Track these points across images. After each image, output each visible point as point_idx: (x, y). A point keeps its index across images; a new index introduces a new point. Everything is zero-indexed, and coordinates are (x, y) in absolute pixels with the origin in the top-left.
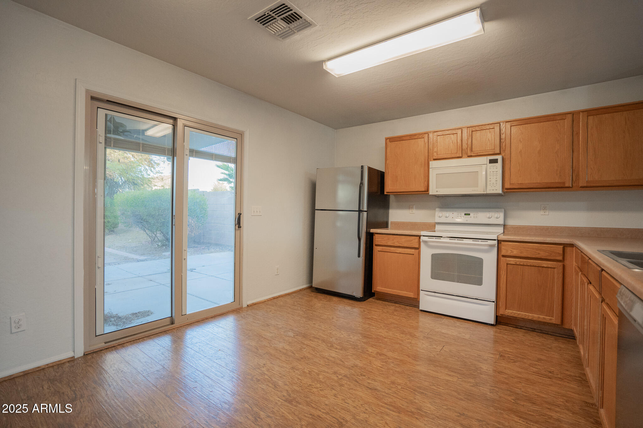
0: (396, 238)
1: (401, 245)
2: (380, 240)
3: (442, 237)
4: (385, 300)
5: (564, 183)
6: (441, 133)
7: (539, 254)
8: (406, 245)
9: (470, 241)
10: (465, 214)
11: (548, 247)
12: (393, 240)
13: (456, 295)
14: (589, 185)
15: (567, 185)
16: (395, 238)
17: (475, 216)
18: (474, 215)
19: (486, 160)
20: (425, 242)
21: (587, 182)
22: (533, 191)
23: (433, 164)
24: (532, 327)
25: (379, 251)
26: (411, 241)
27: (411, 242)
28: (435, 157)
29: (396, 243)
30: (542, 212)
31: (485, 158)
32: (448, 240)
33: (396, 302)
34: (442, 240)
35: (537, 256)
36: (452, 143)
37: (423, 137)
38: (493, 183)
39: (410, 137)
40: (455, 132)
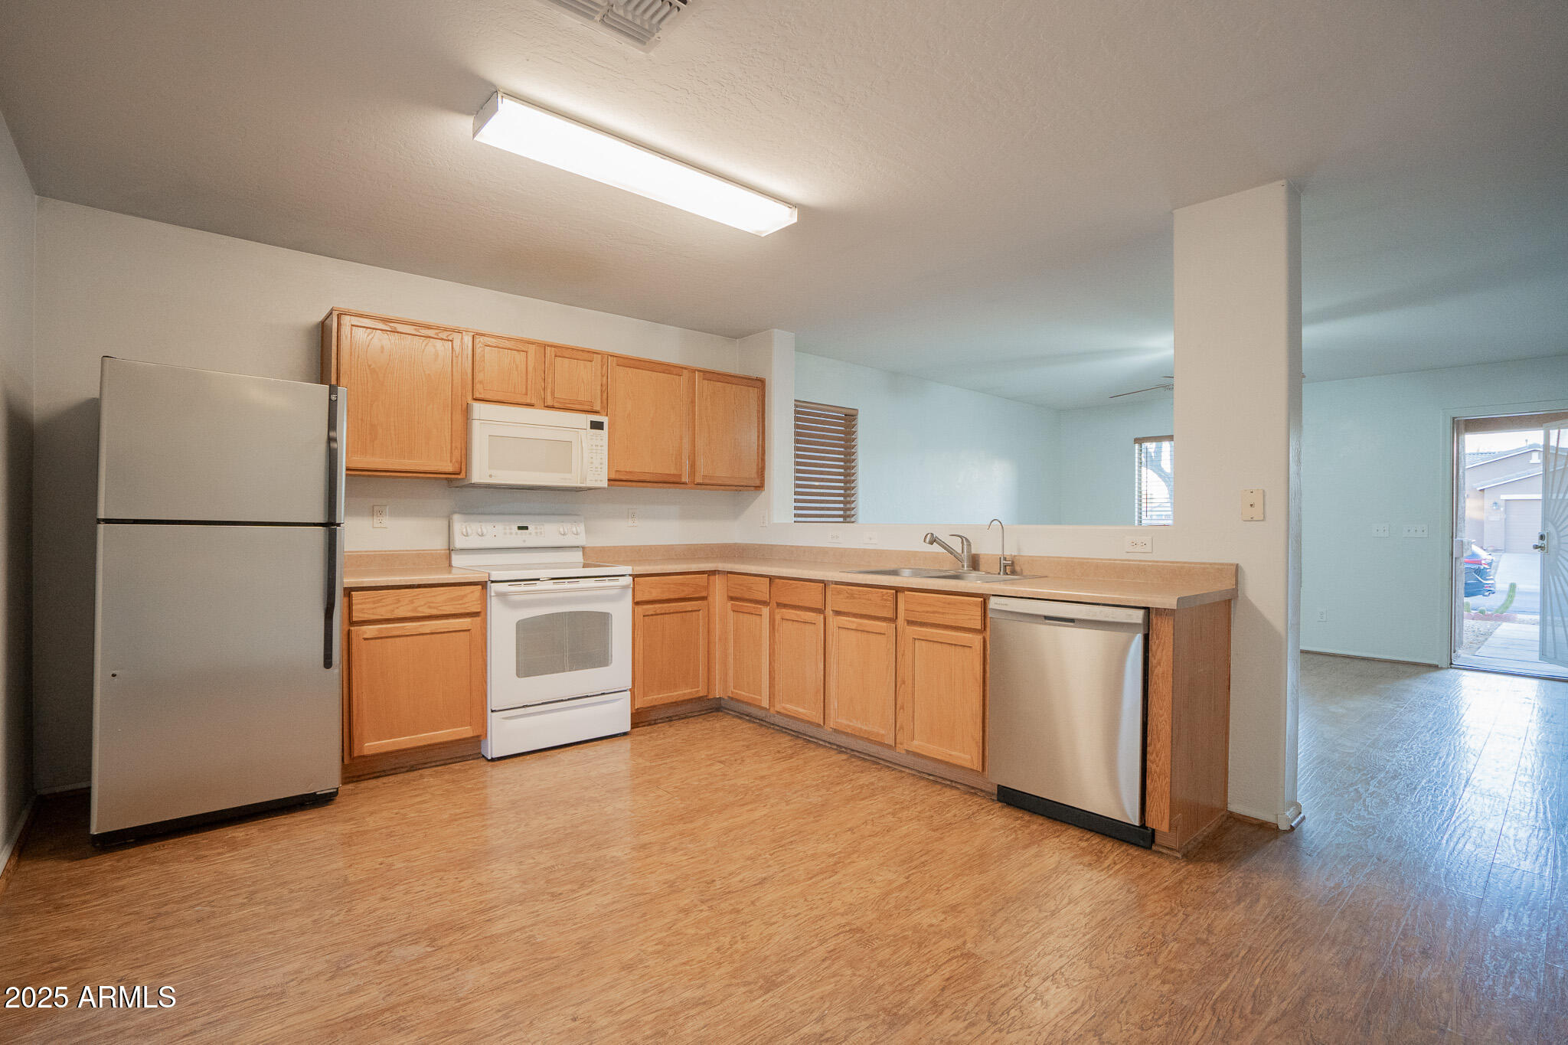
0: (420, 596)
1: (434, 612)
2: (368, 606)
3: (538, 580)
4: (378, 774)
5: (680, 476)
6: (493, 340)
7: (683, 591)
8: (449, 610)
9: (591, 583)
10: (520, 528)
11: (696, 578)
12: (412, 602)
13: (567, 698)
14: (707, 481)
15: (683, 480)
16: (418, 595)
17: (539, 531)
18: (536, 528)
19: (585, 419)
20: (502, 595)
21: (705, 477)
22: (626, 486)
23: (479, 410)
24: (667, 715)
25: (365, 639)
26: (463, 597)
27: (461, 602)
28: (480, 394)
29: (420, 609)
30: (630, 522)
31: (583, 416)
32: (550, 585)
33: (412, 767)
34: (539, 586)
35: (682, 595)
36: (517, 370)
37: (451, 338)
38: (596, 468)
39: (416, 329)
40: (523, 349)
